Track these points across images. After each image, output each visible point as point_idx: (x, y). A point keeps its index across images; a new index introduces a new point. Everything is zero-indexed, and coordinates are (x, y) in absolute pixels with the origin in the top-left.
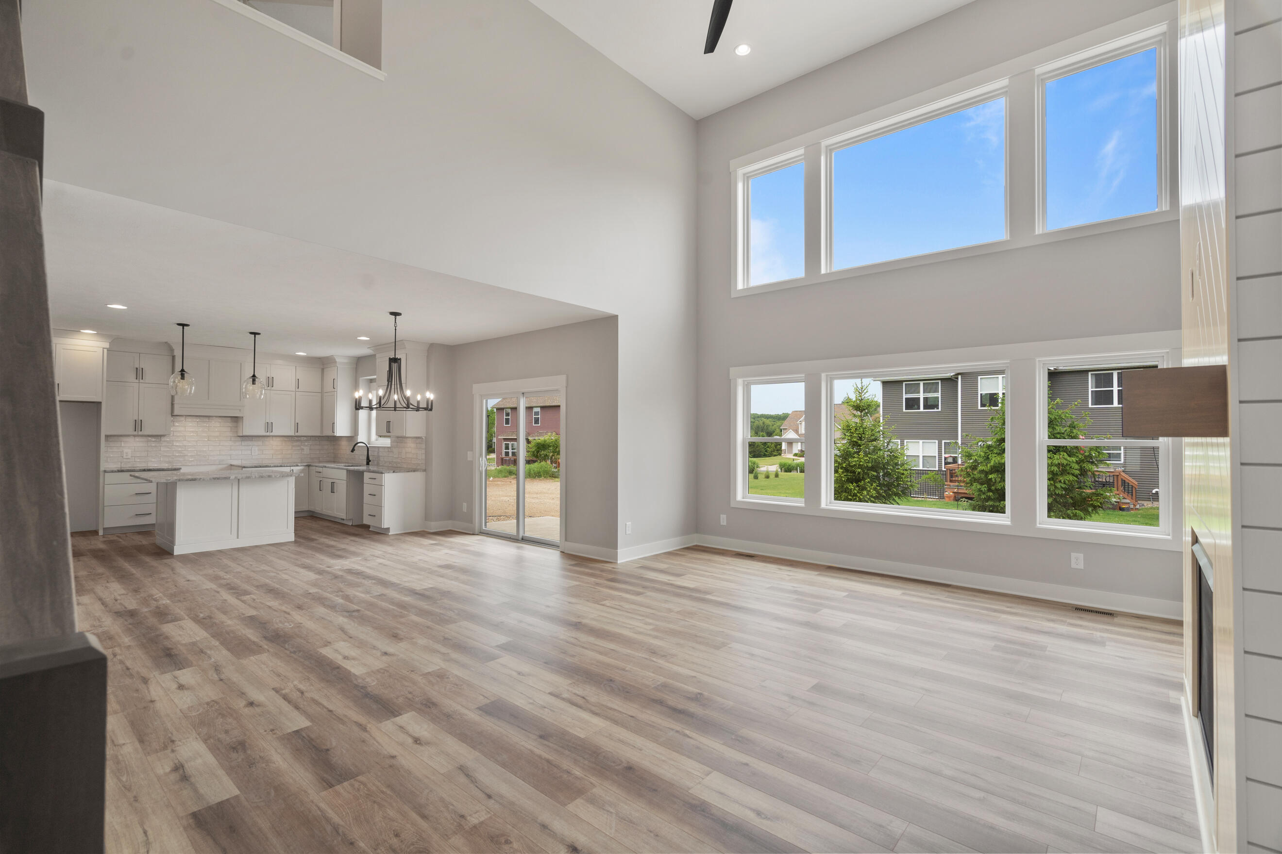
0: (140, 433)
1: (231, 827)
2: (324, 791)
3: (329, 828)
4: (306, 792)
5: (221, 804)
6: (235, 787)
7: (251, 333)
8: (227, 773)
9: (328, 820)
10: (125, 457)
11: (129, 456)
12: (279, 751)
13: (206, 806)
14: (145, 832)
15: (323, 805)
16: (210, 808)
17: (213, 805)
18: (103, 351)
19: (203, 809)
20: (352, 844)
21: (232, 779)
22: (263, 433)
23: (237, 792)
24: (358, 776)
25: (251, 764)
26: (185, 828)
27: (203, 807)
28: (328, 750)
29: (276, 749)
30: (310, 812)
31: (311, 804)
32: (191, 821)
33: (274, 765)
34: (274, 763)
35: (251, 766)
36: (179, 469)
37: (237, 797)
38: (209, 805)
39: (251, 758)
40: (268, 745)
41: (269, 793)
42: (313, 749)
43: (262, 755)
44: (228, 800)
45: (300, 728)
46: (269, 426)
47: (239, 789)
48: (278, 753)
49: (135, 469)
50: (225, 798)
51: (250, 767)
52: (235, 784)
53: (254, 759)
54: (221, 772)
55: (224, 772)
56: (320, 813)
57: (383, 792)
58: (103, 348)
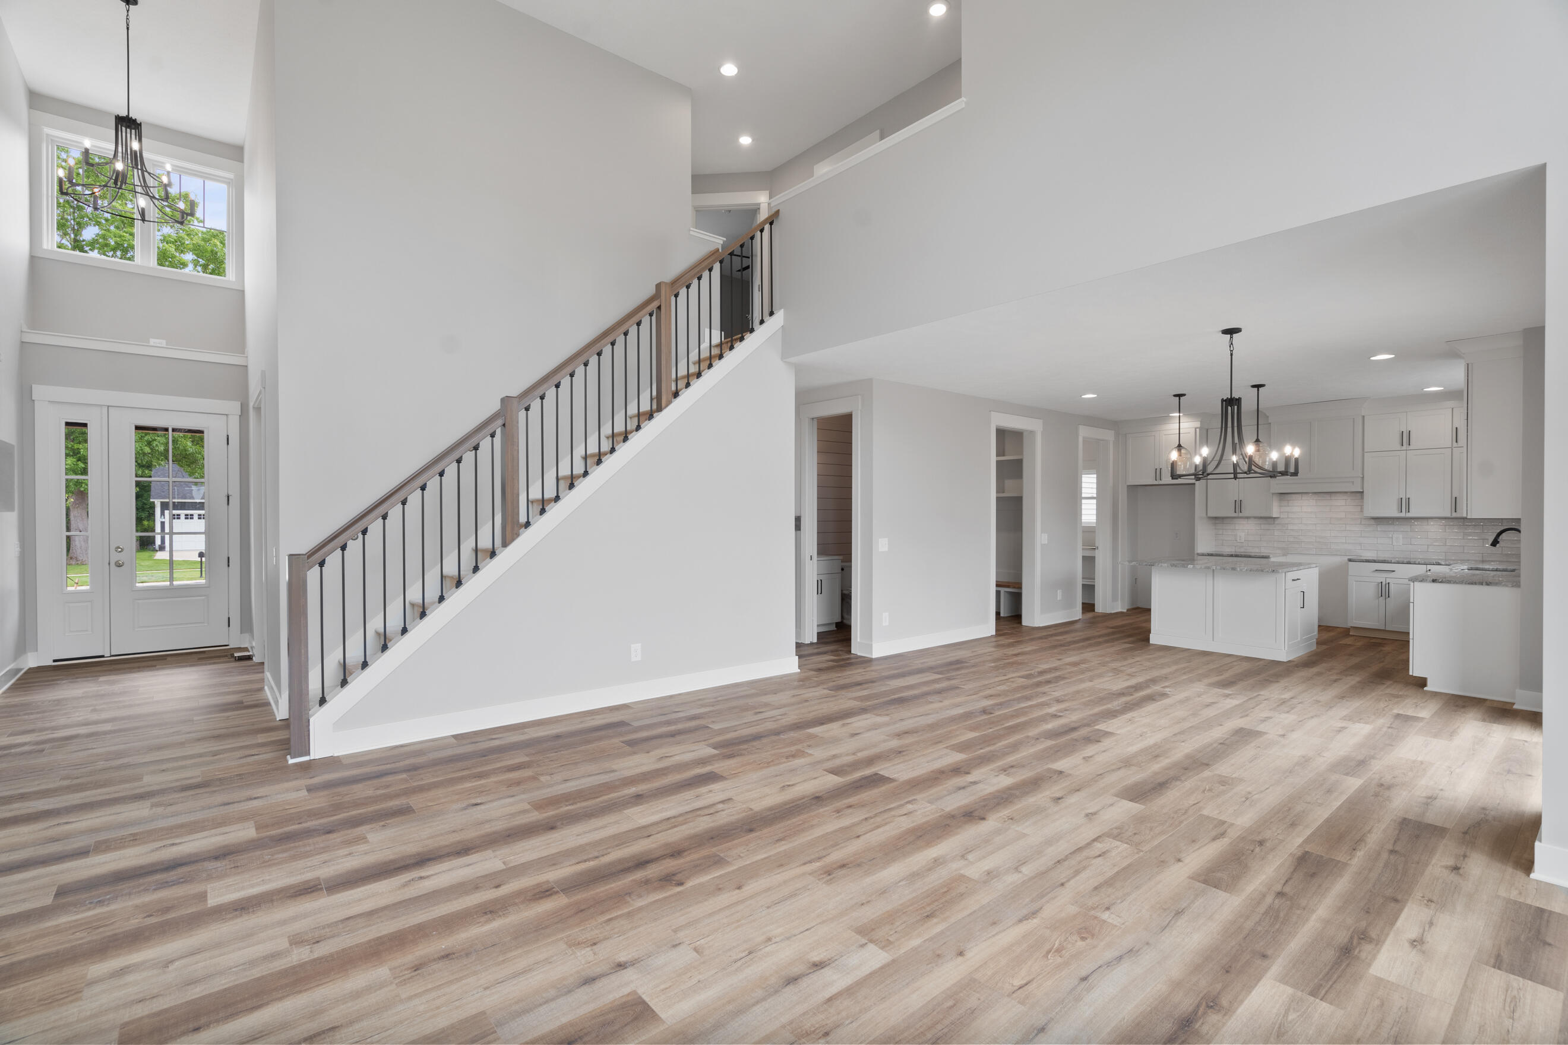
0: (1241, 515)
7: (1253, 386)
10: (1239, 541)
11: (1243, 540)
18: (1196, 430)
22: (1395, 513)
36: (1267, 557)
46: (1405, 503)
49: (1251, 554)
58: (1196, 428)
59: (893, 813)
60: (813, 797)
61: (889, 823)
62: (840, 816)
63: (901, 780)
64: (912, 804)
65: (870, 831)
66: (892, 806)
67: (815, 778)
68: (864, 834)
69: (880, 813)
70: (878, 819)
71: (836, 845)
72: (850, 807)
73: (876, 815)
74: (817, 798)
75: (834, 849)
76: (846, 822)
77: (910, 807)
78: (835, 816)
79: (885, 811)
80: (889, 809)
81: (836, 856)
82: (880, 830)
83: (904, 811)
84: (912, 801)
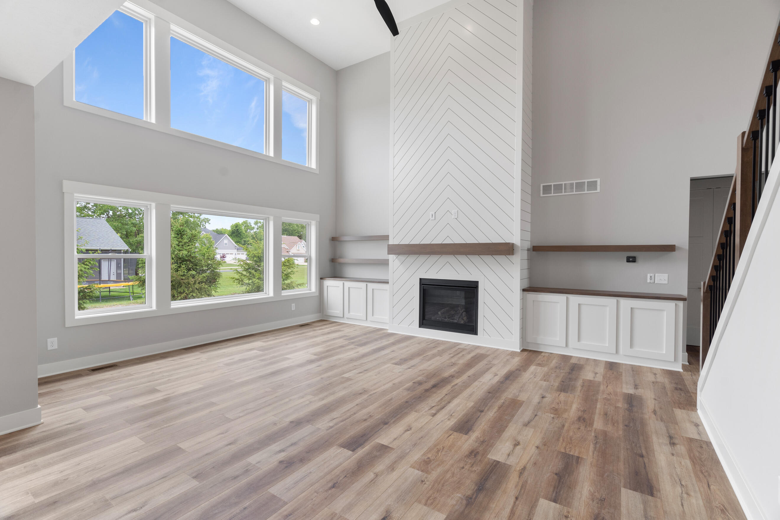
1: (637, 475)
2: (583, 458)
3: (598, 446)
4: (591, 464)
5: (635, 490)
6: (622, 493)
8: (620, 507)
9: (595, 448)
12: (580, 496)
13: (644, 495)
14: (682, 505)
15: (591, 453)
16: (642, 492)
17: (640, 492)
19: (646, 494)
20: (596, 437)
21: (620, 500)
23: (623, 490)
24: (563, 452)
25: (602, 501)
26: (660, 491)
27: (645, 495)
28: (556, 474)
29: (580, 499)
30: (598, 455)
31: (595, 458)
32: (655, 493)
33: (591, 489)
34: (590, 490)
35: (603, 500)
37: (625, 487)
38: (641, 494)
39: (599, 505)
40: (581, 506)
41: (608, 476)
42: (562, 481)
43: (591, 502)
44: (630, 489)
45: (549, 502)
47: (620, 491)
48: (581, 495)
50: (631, 491)
51: (605, 499)
52: (621, 495)
53: (598, 503)
54: (624, 510)
55: (622, 509)
56: (595, 452)
57: (563, 440)
59: (341, 419)
60: (389, 424)
61: (343, 413)
62: (369, 414)
63: (335, 447)
64: (329, 426)
65: (352, 408)
66: (342, 423)
67: (395, 439)
68: (354, 406)
69: (348, 418)
70: (349, 414)
71: (366, 400)
72: (365, 420)
73: (350, 417)
74: (386, 423)
75: (366, 399)
76: (365, 411)
77: (331, 424)
78: (372, 413)
79: (345, 420)
80: (344, 421)
81: (365, 397)
82: (347, 409)
83: (335, 421)
84: (330, 429)
